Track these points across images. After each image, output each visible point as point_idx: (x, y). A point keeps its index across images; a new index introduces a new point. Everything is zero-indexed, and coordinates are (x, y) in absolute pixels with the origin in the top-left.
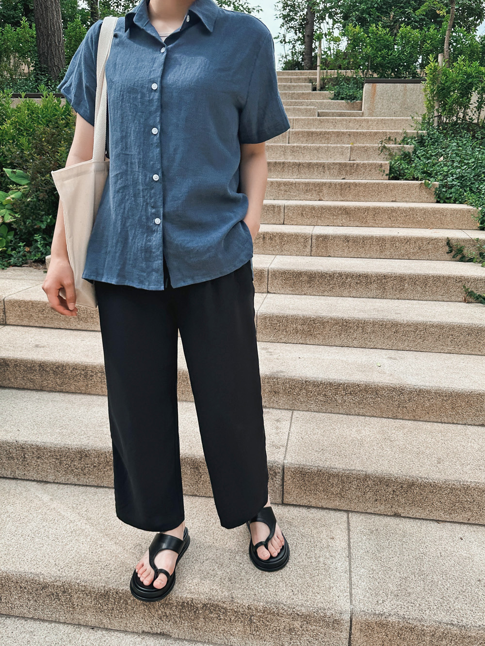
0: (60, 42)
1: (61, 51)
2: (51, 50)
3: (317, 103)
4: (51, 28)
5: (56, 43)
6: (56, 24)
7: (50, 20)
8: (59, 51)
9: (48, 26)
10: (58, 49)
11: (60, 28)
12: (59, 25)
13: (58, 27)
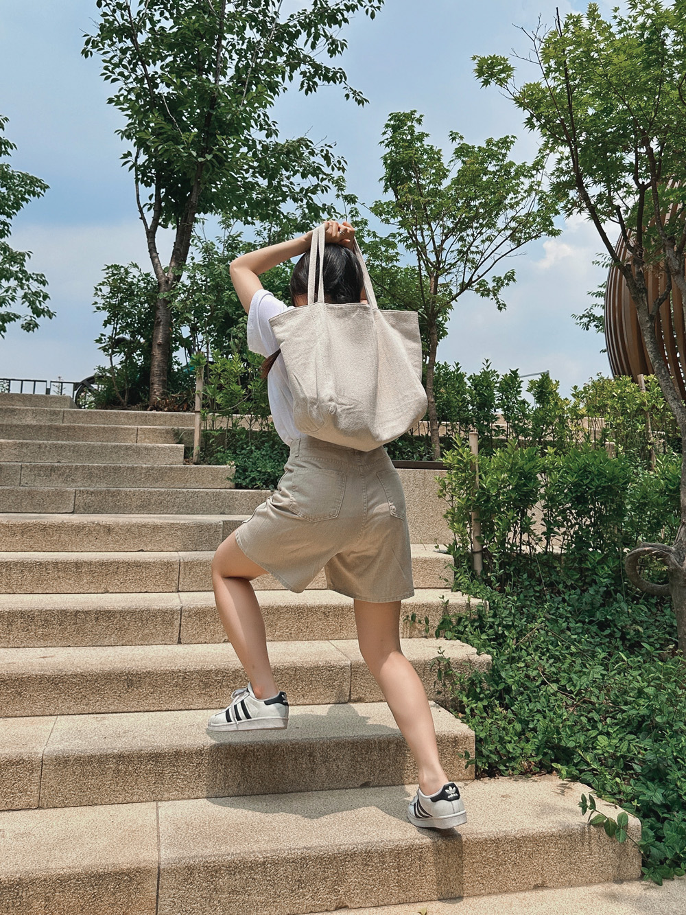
3: (207, 494)
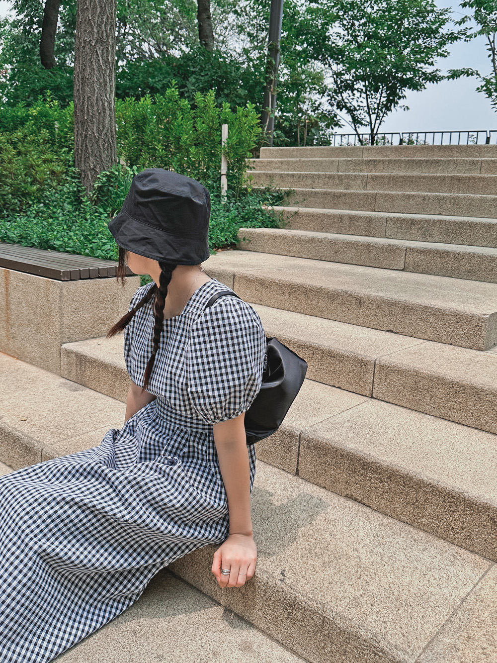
1: (104, 145)
2: (86, 146)
4: (88, 111)
5: (94, 133)
6: (97, 103)
7: (88, 98)
8: (98, 146)
9: (84, 108)
10: (97, 142)
11: (104, 109)
12: (103, 104)
13: (101, 108)
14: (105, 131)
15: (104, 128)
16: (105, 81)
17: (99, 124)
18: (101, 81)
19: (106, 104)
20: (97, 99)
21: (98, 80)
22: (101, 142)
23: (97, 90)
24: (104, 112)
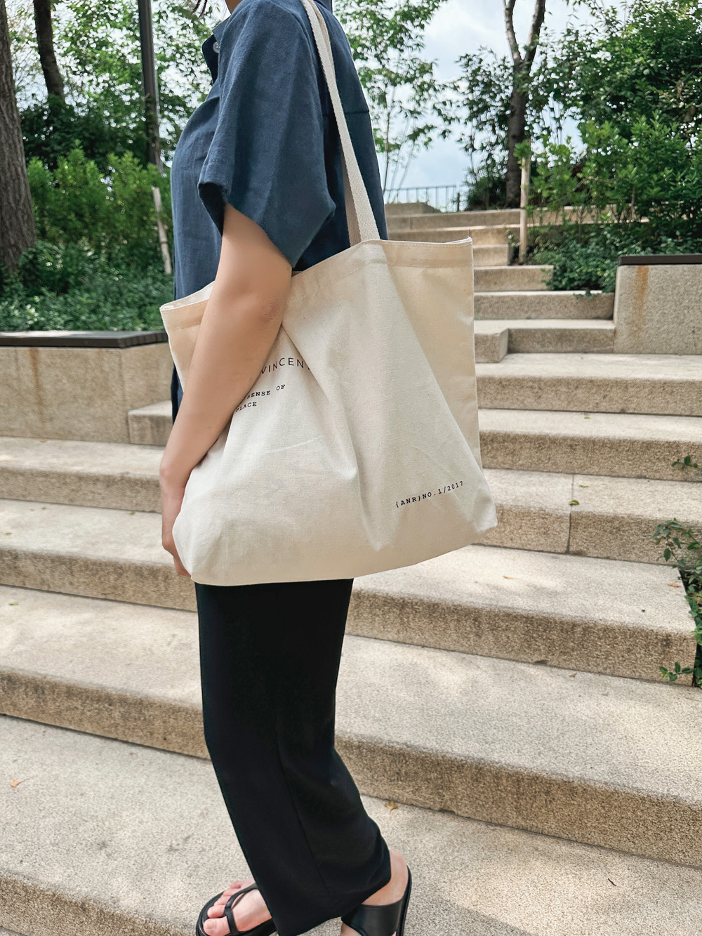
0: (19, 201)
1: (23, 217)
5: (10, 203)
6: (9, 168)
8: (17, 218)
10: (16, 213)
11: (17, 174)
12: (16, 170)
13: (14, 173)
14: (22, 201)
15: (20, 198)
16: (14, 143)
17: (14, 192)
18: (11, 142)
19: (19, 169)
20: (9, 164)
21: (7, 141)
22: (20, 214)
23: (7, 154)
24: (19, 179)
